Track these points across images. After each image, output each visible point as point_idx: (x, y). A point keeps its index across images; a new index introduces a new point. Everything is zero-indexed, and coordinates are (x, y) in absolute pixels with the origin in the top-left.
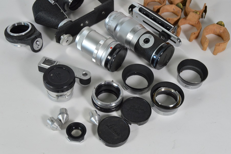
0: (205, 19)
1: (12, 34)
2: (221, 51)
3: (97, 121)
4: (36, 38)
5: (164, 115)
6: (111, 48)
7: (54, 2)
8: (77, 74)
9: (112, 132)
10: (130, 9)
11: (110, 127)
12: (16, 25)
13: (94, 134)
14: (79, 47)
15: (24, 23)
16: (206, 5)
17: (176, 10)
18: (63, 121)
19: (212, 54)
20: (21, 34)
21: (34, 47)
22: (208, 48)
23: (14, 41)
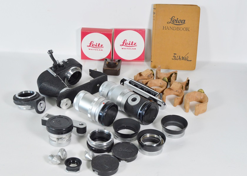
0: (189, 91)
1: (20, 98)
2: (202, 113)
3: (91, 157)
4: (40, 100)
5: (149, 155)
6: (104, 103)
7: (56, 74)
8: (74, 124)
10: (122, 83)
12: (24, 93)
13: (88, 167)
14: (77, 108)
15: (30, 91)
16: (189, 79)
17: (162, 84)
18: (62, 156)
19: (194, 115)
20: (27, 97)
21: (38, 108)
22: (190, 111)
23: (22, 103)
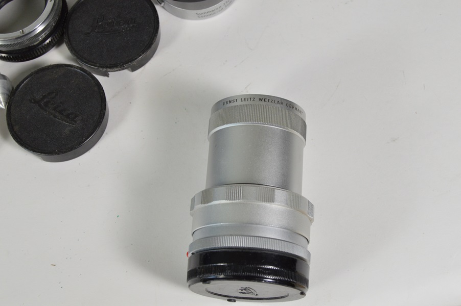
5: (199, 17)
9: (52, 116)
11: (42, 103)
